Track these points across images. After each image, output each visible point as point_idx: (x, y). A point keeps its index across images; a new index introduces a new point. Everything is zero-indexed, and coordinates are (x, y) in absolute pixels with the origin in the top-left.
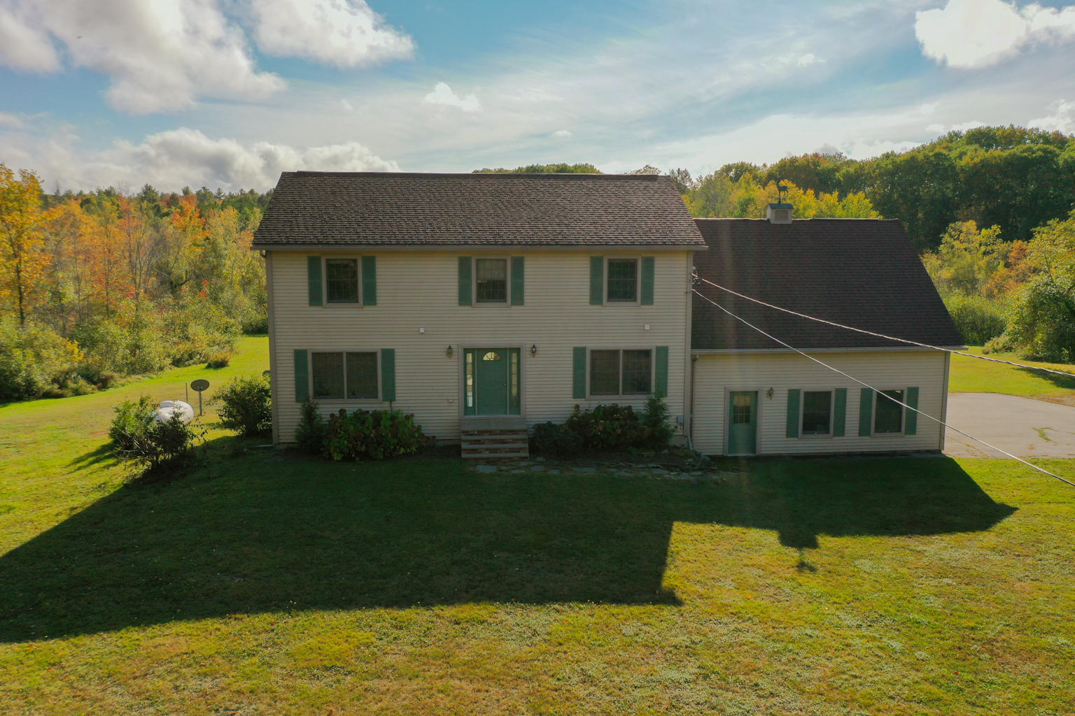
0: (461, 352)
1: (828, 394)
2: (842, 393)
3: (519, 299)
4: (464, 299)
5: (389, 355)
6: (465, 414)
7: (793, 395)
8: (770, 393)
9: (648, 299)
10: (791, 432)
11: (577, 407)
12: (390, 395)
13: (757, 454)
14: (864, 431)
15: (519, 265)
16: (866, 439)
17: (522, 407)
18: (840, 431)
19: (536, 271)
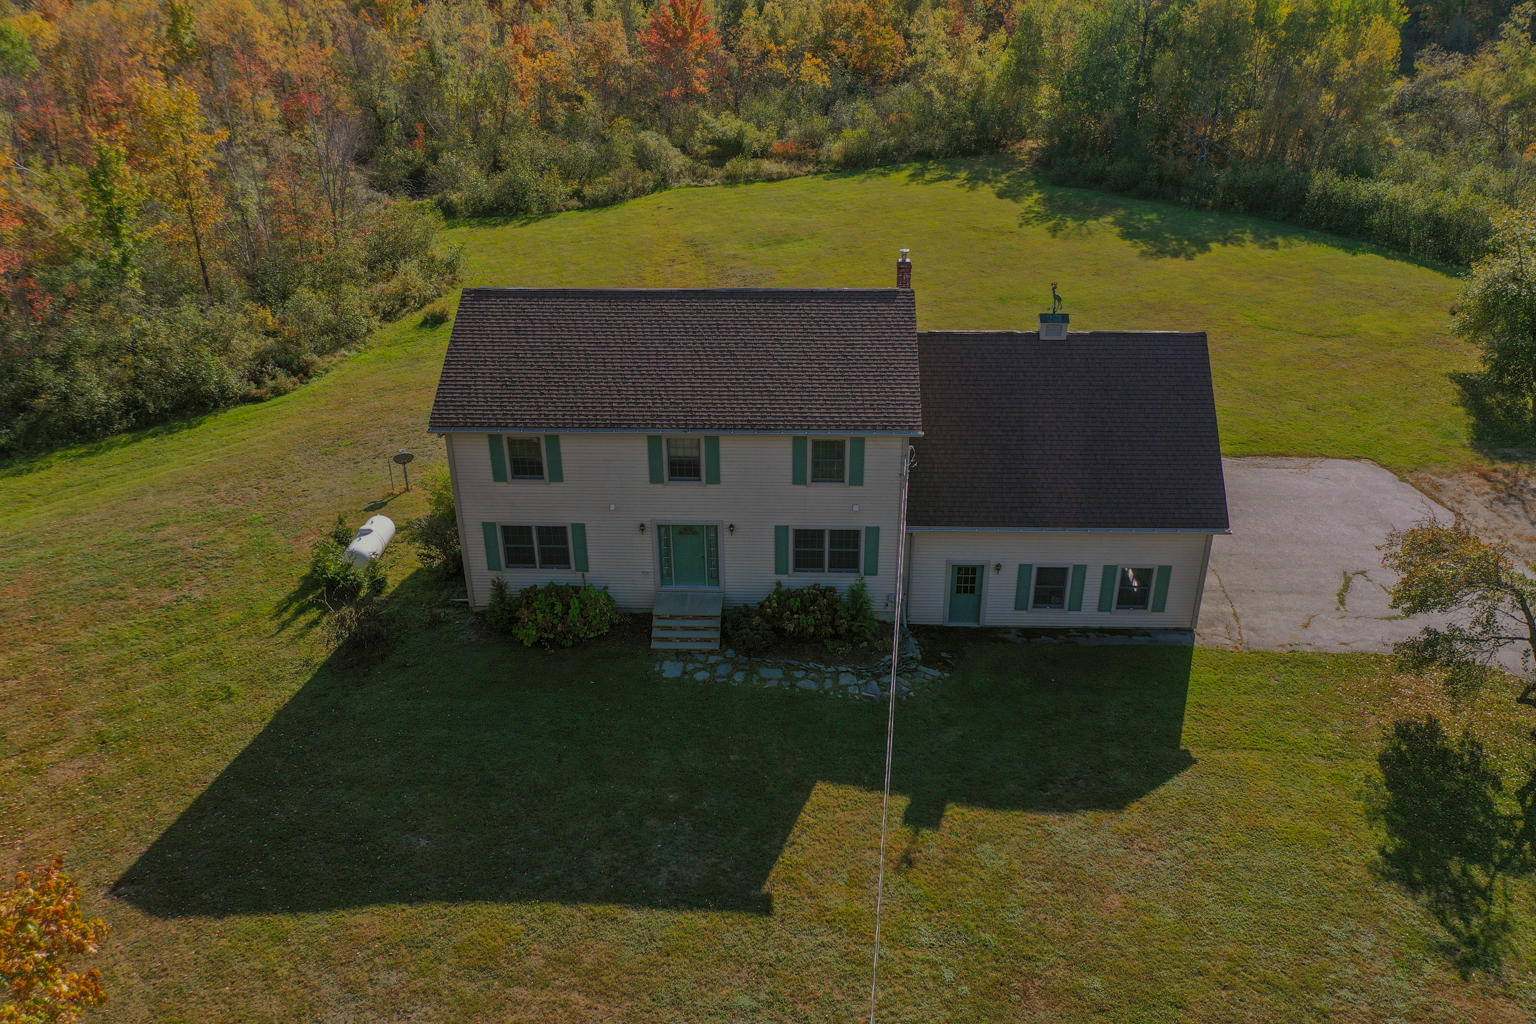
0: (655, 529)
1: (1064, 571)
2: (1081, 570)
3: (715, 478)
4: (655, 478)
5: (580, 529)
6: (662, 584)
7: (1024, 569)
8: (998, 567)
9: (858, 479)
10: (1020, 605)
11: (779, 584)
12: (584, 567)
13: (981, 625)
14: (1103, 606)
15: (713, 444)
16: (1106, 614)
17: (721, 582)
18: (1077, 606)
19: (734, 451)
